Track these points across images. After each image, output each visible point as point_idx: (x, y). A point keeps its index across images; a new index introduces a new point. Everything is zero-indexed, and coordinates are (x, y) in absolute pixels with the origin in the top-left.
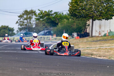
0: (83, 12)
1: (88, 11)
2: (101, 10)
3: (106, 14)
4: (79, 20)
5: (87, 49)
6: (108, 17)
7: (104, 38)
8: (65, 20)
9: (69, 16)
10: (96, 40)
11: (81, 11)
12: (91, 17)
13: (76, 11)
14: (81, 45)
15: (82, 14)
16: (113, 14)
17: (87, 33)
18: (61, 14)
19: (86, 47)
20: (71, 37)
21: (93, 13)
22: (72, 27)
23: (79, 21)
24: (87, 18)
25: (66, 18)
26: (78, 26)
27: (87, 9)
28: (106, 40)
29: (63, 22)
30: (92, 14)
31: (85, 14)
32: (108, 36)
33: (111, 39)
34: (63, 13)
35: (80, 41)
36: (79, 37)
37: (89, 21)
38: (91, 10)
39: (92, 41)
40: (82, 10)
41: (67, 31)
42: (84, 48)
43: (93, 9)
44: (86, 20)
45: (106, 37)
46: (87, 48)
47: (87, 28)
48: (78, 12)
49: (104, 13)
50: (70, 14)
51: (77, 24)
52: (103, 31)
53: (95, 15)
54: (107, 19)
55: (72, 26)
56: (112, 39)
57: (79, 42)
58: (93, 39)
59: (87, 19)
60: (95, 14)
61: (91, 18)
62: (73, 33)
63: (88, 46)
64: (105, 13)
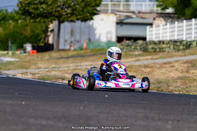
0: (42, 8)
1: (51, 7)
2: (74, 5)
3: (82, 11)
4: (35, 22)
5: (54, 70)
6: (87, 16)
7: (79, 52)
8: (11, 21)
9: (18, 16)
10: (66, 56)
11: (39, 6)
12: (56, 16)
13: (30, 5)
14: (42, 64)
15: (41, 12)
16: (95, 11)
17: (49, 44)
18: (4, 11)
19: (50, 67)
20: (22, 52)
21: (59, 9)
22: (22, 34)
23: (36, 24)
24: (49, 18)
25: (12, 19)
26: (34, 32)
27: (49, 3)
28: (82, 56)
29: (7, 26)
30: (58, 11)
31: (45, 11)
32: (86, 49)
33: (92, 53)
34: (6, 11)
35: (37, 58)
36: (35, 51)
37: (52, 23)
38: (56, 5)
39: (58, 58)
40: (41, 5)
41: (15, 40)
42: (48, 68)
43: (61, 3)
44: (49, 22)
45: (82, 52)
46: (53, 68)
47: (49, 36)
48: (34, 8)
49: (79, 10)
50: (20, 12)
51: (31, 30)
52: (78, 41)
53: (64, 14)
54: (85, 20)
55: (23, 32)
56: (94, 55)
57: (35, 59)
58: (60, 55)
59: (49, 20)
60: (63, 11)
61: (56, 18)
62: (25, 45)
63: (54, 66)
64: (81, 9)
